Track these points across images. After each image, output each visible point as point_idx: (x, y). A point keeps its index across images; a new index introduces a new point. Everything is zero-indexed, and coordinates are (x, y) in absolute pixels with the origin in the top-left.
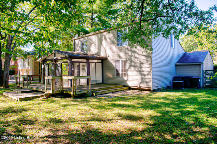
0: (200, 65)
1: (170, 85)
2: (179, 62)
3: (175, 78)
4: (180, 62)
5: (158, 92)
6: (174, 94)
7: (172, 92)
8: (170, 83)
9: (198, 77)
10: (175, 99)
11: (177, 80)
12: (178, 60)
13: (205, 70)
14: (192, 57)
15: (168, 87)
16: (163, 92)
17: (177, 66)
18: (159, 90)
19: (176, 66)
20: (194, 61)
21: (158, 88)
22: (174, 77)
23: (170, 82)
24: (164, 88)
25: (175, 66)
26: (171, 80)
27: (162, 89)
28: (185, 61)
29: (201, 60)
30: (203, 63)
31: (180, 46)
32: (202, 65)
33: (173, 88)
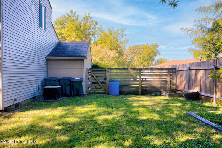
0: (83, 60)
1: (38, 95)
2: (52, 54)
3: (46, 82)
4: (54, 55)
5: (17, 113)
6: (51, 113)
7: (45, 108)
8: (39, 90)
9: (81, 79)
10: (57, 127)
11: (50, 85)
12: (50, 51)
13: (88, 69)
14: (70, 48)
15: (34, 98)
16: (26, 110)
17: (49, 62)
18: (18, 106)
19: (47, 60)
20: (75, 55)
21: (16, 102)
22: (45, 80)
23: (39, 88)
24: (28, 102)
25: (45, 60)
26: (40, 85)
27: (23, 104)
28: (62, 53)
29: (83, 53)
30: (86, 58)
31: (53, 29)
32: (85, 61)
33: (45, 99)
